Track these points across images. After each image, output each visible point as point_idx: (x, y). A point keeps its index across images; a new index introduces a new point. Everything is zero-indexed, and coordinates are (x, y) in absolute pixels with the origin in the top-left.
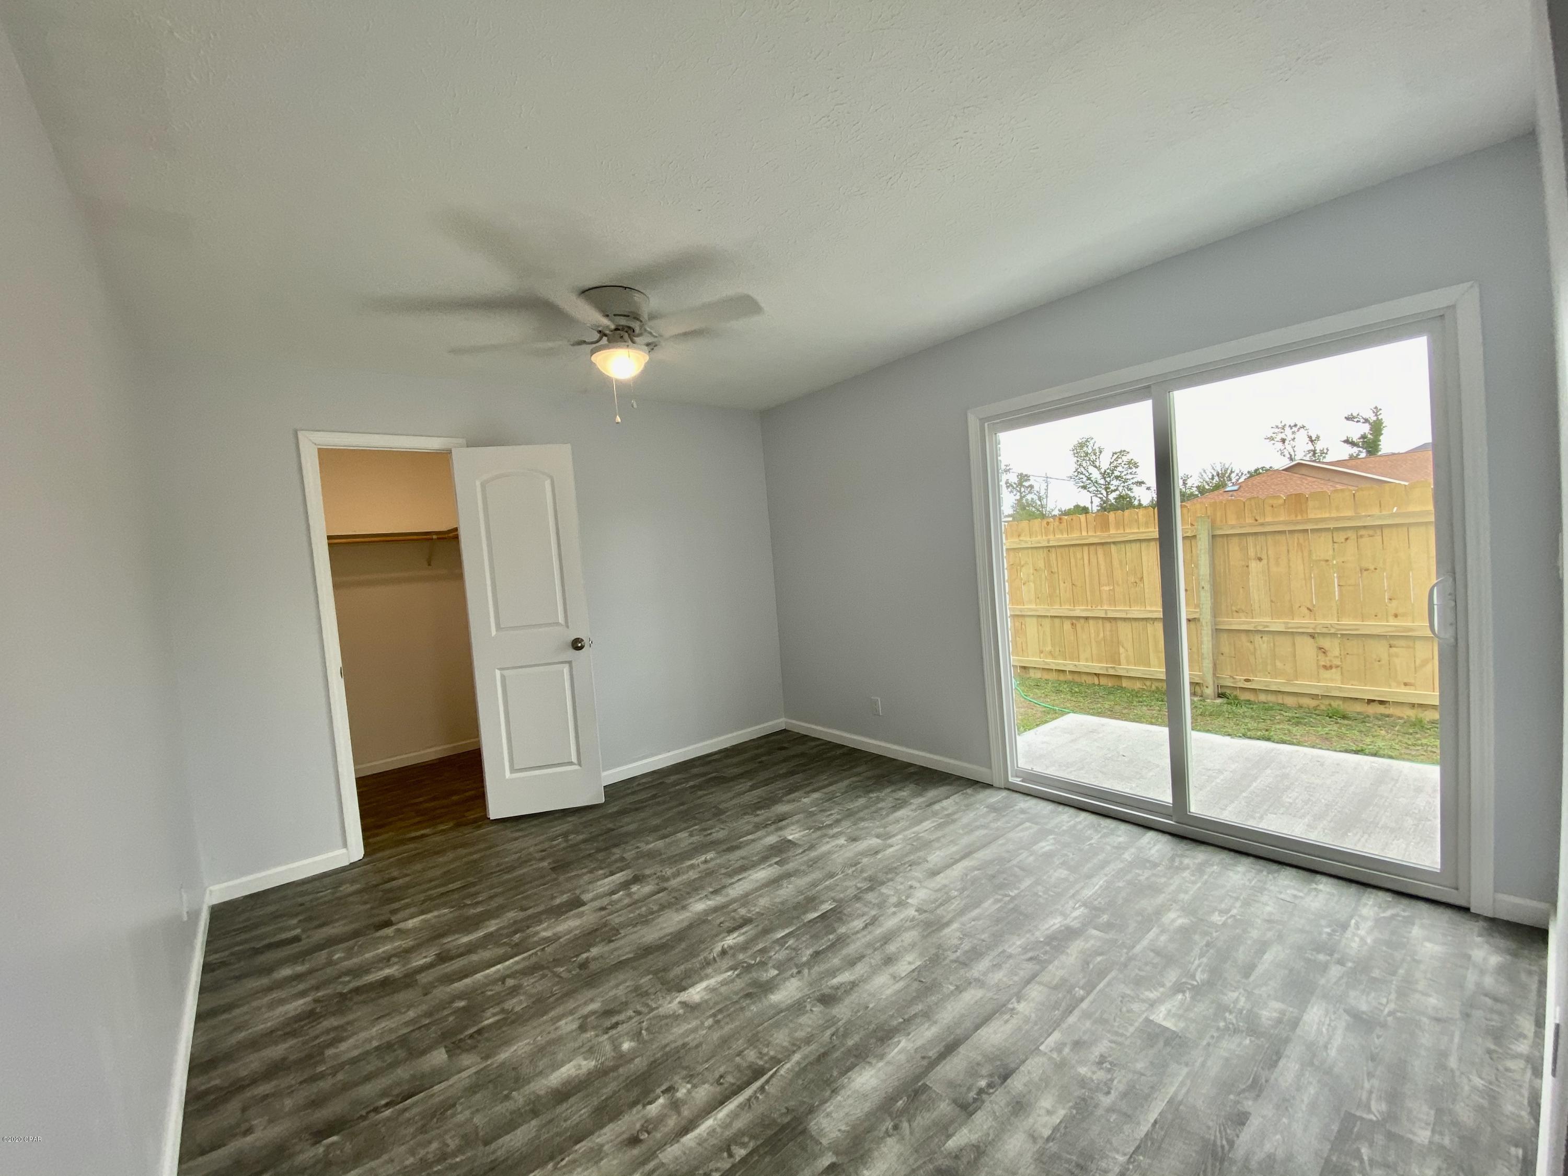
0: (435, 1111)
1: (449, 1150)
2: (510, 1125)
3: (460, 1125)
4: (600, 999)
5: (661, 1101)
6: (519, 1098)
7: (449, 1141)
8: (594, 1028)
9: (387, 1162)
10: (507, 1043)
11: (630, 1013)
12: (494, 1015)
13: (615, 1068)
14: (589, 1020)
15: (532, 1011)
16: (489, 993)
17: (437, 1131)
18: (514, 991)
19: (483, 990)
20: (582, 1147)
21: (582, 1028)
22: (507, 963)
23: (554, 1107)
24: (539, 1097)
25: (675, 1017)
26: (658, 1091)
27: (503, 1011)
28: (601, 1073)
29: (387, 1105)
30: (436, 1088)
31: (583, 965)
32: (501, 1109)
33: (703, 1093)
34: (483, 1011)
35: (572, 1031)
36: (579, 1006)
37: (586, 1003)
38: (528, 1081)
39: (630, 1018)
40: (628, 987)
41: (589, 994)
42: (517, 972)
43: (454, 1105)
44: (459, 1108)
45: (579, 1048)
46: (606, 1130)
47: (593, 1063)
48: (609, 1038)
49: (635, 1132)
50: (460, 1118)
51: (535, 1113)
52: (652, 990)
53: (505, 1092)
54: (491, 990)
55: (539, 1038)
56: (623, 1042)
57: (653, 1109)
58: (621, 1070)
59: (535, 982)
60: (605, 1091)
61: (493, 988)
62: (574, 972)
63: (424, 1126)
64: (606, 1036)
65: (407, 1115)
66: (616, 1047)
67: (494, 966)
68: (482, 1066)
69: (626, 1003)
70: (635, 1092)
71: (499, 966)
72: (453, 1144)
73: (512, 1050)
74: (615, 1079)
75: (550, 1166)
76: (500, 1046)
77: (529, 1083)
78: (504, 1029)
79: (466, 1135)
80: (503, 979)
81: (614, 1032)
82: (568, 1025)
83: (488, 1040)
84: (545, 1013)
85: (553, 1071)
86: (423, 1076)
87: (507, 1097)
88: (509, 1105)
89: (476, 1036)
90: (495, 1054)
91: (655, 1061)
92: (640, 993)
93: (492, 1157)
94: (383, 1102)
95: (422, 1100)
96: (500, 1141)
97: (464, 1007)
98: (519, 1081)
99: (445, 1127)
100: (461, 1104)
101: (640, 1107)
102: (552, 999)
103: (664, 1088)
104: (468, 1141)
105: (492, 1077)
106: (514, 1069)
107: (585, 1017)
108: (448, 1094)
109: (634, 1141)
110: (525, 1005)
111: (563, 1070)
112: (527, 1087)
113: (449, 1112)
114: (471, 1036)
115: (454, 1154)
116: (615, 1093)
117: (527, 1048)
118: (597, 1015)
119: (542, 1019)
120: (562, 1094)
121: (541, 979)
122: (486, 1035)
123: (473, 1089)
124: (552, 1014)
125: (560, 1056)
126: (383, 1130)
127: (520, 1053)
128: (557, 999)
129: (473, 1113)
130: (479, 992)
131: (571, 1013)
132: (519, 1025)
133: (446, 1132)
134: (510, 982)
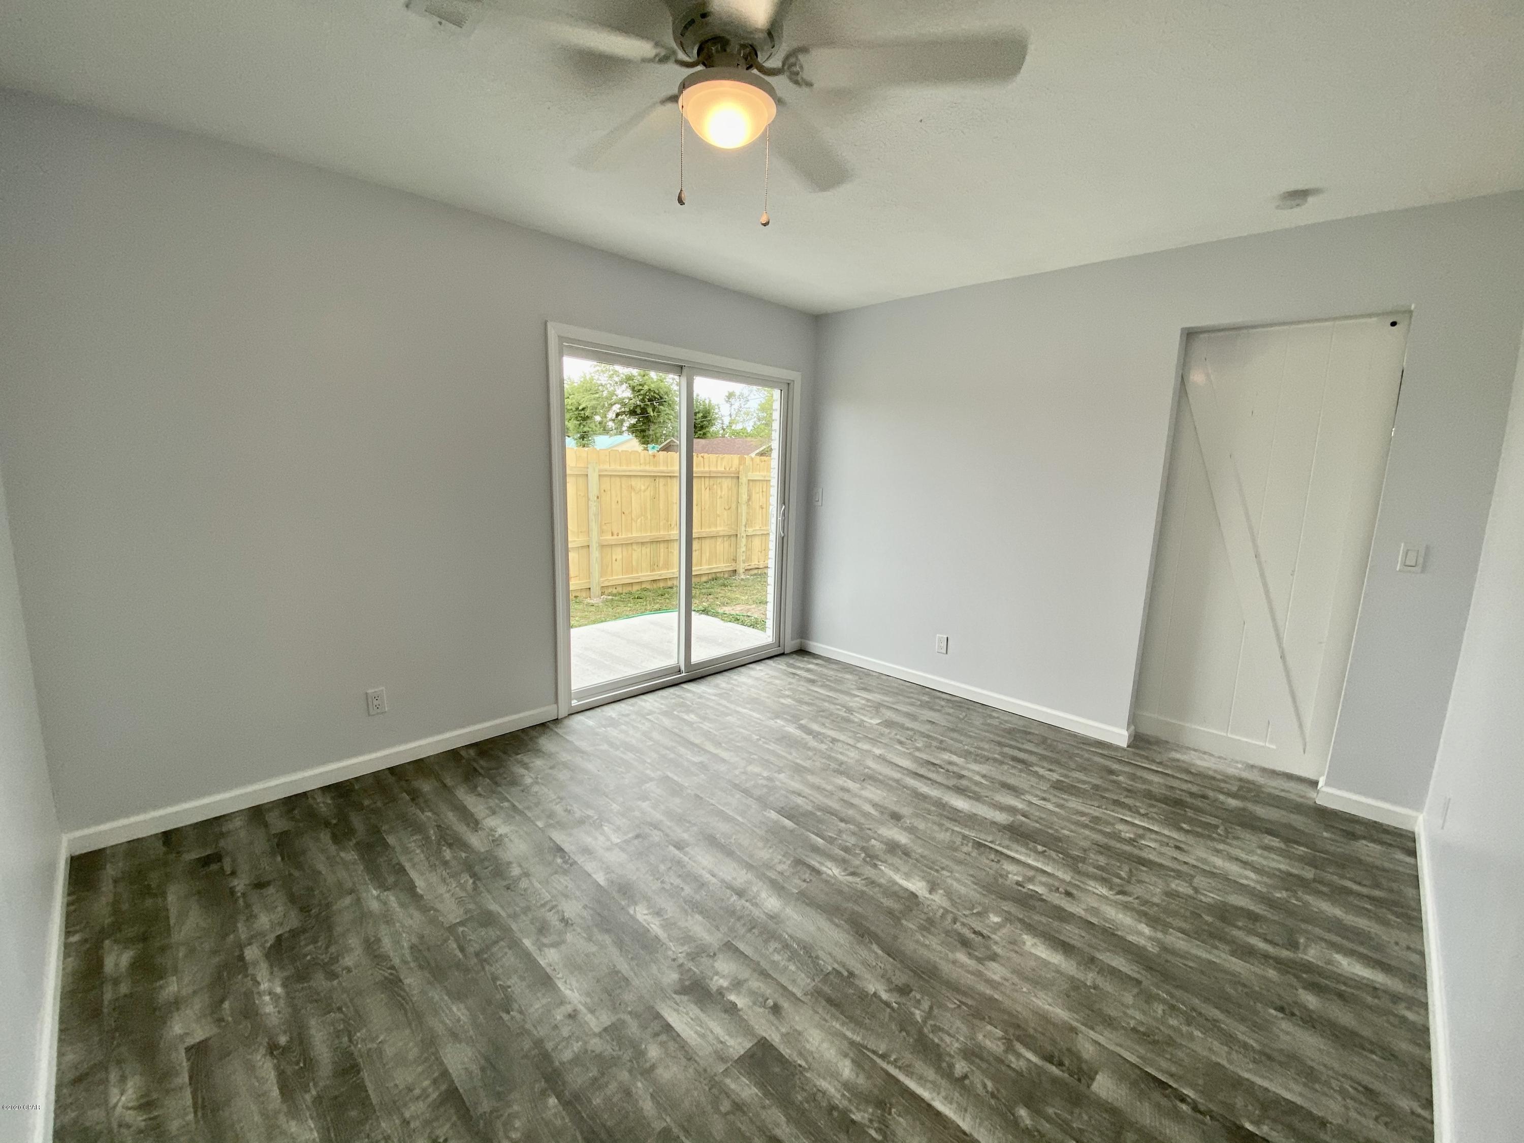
0: (1150, 1043)
1: (1166, 1007)
2: (1114, 972)
3: (1144, 1013)
4: (950, 955)
5: (1031, 887)
6: (1090, 977)
7: (1160, 1012)
8: (988, 948)
9: (1214, 1053)
10: (1045, 1018)
11: (958, 926)
12: (1019, 1056)
13: (1021, 921)
14: (980, 956)
15: (994, 1014)
16: (990, 1085)
17: (1161, 1028)
18: (972, 1053)
19: (988, 1098)
20: (1094, 920)
21: (994, 957)
22: (925, 1094)
23: (1078, 949)
24: (1079, 964)
25: (949, 894)
26: (1024, 890)
27: (1010, 1048)
28: (1030, 928)
29: (1183, 1099)
30: (1133, 1059)
31: (904, 991)
32: (1107, 986)
33: (1008, 867)
34: (1020, 1074)
35: (1002, 965)
36: (968, 972)
37: (962, 966)
38: (1072, 979)
39: (963, 924)
40: (924, 936)
41: (946, 968)
42: (938, 1069)
43: (1134, 1030)
44: (1132, 1023)
45: (1016, 952)
46: (1071, 910)
47: (1025, 937)
48: (995, 934)
49: (1063, 896)
50: (1138, 1016)
51: (1092, 960)
52: (923, 916)
53: (1092, 990)
54: (985, 1086)
55: (1025, 990)
56: (994, 923)
57: (1040, 890)
58: (1021, 916)
59: (949, 1035)
60: (1044, 921)
61: (979, 1086)
62: (918, 996)
63: (1169, 1044)
64: (993, 936)
65: (1173, 1069)
66: (1000, 926)
67: (938, 1114)
68: (1083, 1028)
69: (947, 933)
70: (1031, 902)
71: (939, 1105)
72: (1159, 1009)
73: (1051, 1008)
74: (1030, 918)
75: (1119, 933)
76: (1054, 1024)
77: (1073, 977)
78: (1031, 1031)
79: (1146, 1002)
80: (960, 1082)
81: (985, 932)
82: (995, 971)
83: (1054, 1042)
84: (991, 999)
85: (1049, 963)
86: (1134, 1084)
87: (1095, 987)
88: (1100, 981)
89: (1056, 1060)
90: (1065, 1023)
91: (1001, 898)
92: (929, 925)
93: (1144, 972)
94: (1184, 1107)
95: (1151, 1066)
96: (1130, 973)
97: (1027, 1106)
98: (1076, 985)
99: (1155, 1024)
100: (1129, 1023)
101: (1044, 897)
102: (970, 1002)
103: (1020, 888)
104: (1150, 998)
105: (1087, 1011)
106: (1068, 996)
107: (980, 960)
108: (1129, 1043)
109: (1068, 894)
110: (989, 1027)
111: (1044, 956)
112: (1076, 976)
113: (1142, 1029)
114: (1060, 1064)
115: (1164, 1001)
116: (1041, 914)
117: (1041, 994)
118: (971, 951)
119: (1001, 999)
120: (1066, 948)
121: (941, 1029)
122: (1049, 1048)
123: (1109, 1023)
124: (989, 992)
125: (1033, 963)
126: (1201, 1082)
127: (1050, 1000)
128: (965, 994)
129: (1128, 1007)
130: (993, 1102)
131: (979, 974)
132: (1017, 1018)
133: (1155, 1018)
134: (960, 1067)
